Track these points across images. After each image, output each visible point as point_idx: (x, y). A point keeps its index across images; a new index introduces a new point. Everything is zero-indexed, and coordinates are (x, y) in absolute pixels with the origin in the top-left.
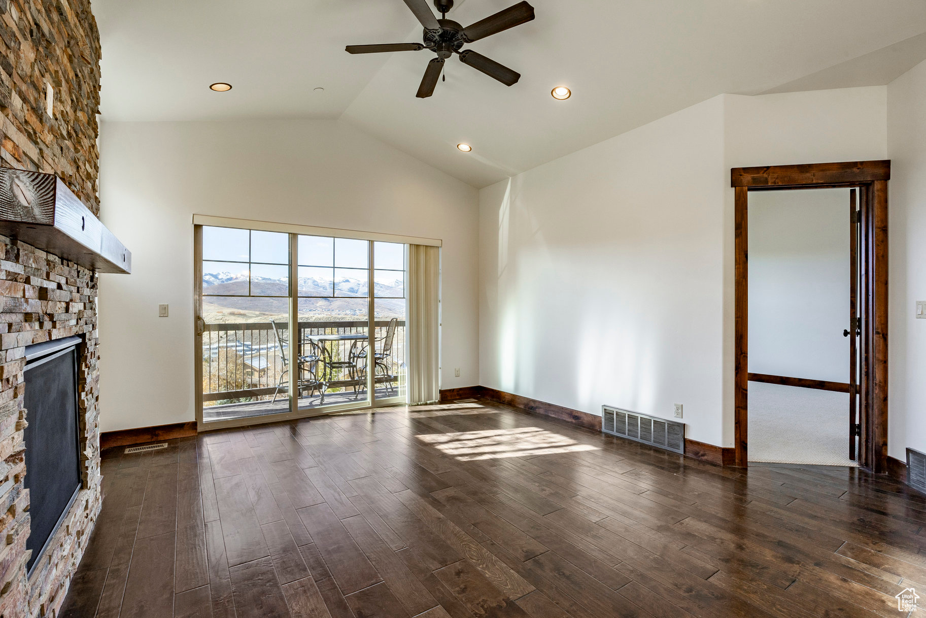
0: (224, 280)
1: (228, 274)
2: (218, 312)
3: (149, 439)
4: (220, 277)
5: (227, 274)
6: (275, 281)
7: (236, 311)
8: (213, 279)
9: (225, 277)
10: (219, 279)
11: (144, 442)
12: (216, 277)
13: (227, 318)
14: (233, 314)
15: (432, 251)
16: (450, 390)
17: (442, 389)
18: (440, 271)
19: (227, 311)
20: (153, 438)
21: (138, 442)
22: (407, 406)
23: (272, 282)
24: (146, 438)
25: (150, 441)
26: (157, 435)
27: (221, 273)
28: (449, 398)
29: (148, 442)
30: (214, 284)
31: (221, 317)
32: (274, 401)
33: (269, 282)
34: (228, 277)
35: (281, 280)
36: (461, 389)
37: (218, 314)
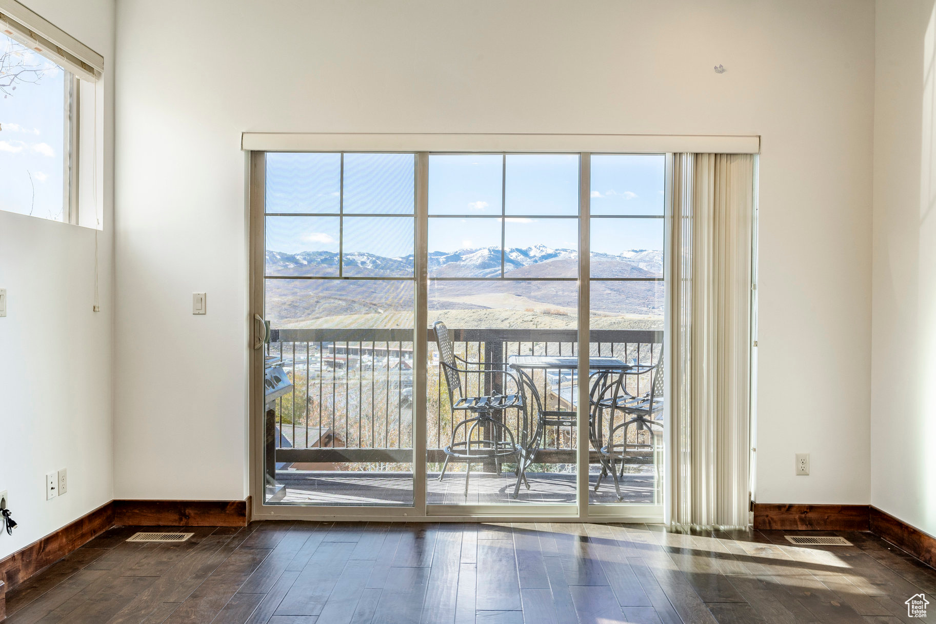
0: (537, 259)
1: (543, 249)
2: (527, 310)
3: (175, 521)
4: (532, 254)
5: (541, 248)
6: (613, 257)
7: (553, 308)
8: (522, 257)
9: (539, 254)
10: (530, 258)
11: (170, 524)
12: (525, 253)
13: (539, 319)
14: (547, 313)
15: (735, 166)
16: (779, 507)
17: (757, 502)
18: (757, 214)
19: (540, 307)
20: (181, 520)
21: (161, 523)
22: (665, 530)
23: (609, 260)
24: (170, 518)
25: (177, 524)
26: (188, 517)
27: (533, 248)
28: (777, 527)
29: (174, 526)
30: (523, 265)
31: (530, 318)
32: (444, 476)
33: (604, 259)
34: (544, 254)
35: (624, 256)
36: (811, 508)
37: (526, 313)
